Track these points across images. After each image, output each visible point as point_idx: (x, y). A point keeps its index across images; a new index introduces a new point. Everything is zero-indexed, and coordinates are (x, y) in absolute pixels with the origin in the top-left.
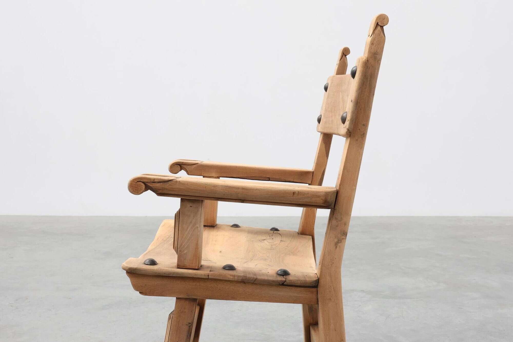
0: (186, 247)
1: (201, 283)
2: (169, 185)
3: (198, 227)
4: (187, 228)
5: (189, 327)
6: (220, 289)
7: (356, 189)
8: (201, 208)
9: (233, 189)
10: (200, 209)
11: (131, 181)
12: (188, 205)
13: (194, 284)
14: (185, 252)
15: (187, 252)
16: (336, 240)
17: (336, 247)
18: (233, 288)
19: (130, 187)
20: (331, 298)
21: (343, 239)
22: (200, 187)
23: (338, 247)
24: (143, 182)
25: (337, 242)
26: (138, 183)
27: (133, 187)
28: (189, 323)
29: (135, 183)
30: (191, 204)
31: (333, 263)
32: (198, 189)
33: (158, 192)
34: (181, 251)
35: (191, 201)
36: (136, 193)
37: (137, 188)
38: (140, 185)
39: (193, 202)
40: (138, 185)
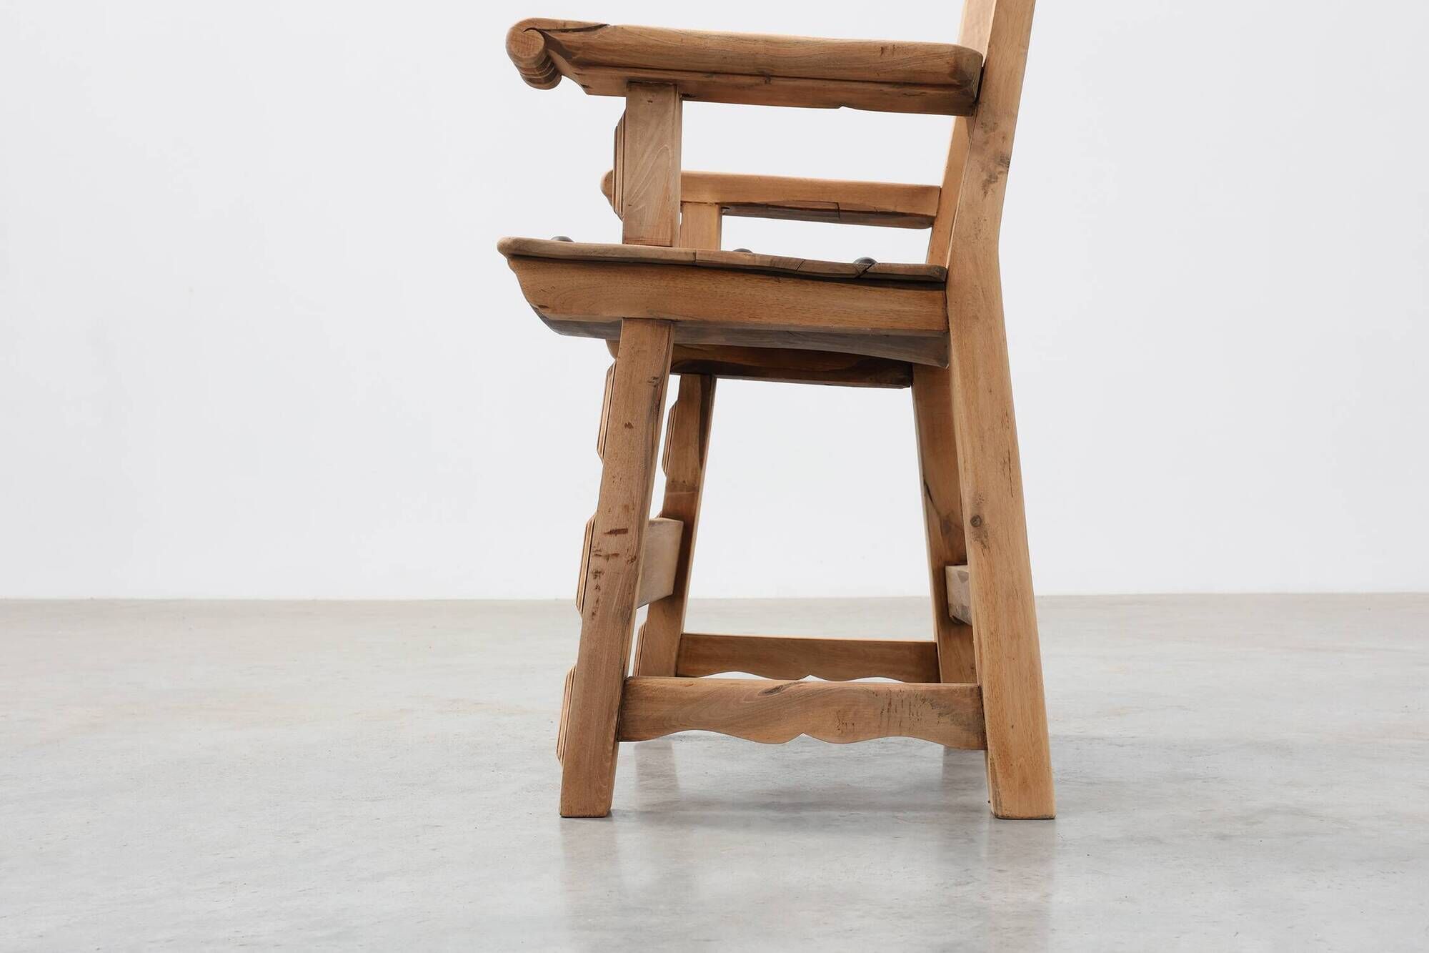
0: (641, 194)
1: (677, 282)
3: (668, 150)
4: (644, 153)
5: (655, 386)
6: (722, 296)
7: (1026, 54)
8: (673, 104)
9: (744, 42)
10: (672, 107)
11: (513, 28)
12: (644, 97)
13: (664, 283)
14: (641, 207)
15: (644, 208)
16: (985, 177)
17: (986, 193)
18: (752, 293)
19: (512, 43)
20: (979, 315)
21: (1001, 172)
22: (670, 41)
23: (990, 192)
24: (540, 31)
25: (986, 180)
26: (527, 32)
27: (517, 42)
28: (655, 378)
29: (521, 34)
30: (650, 97)
31: (980, 230)
32: (665, 45)
33: (575, 58)
34: (631, 206)
35: (651, 88)
36: (525, 55)
37: (528, 44)
38: (534, 37)
39: (654, 91)
40: (528, 37)
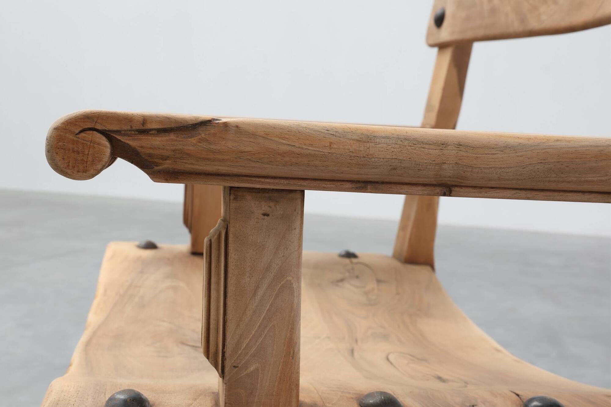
0: (253, 351)
2: (201, 140)
4: (257, 288)
9: (427, 146)
11: (56, 129)
12: (257, 208)
14: (252, 368)
15: (257, 370)
24: (103, 133)
26: (83, 134)
27: (65, 149)
29: (71, 137)
30: (265, 207)
33: (158, 168)
34: (237, 369)
35: (267, 195)
36: (78, 171)
37: (83, 153)
38: (92, 144)
39: (270, 199)
40: (83, 143)
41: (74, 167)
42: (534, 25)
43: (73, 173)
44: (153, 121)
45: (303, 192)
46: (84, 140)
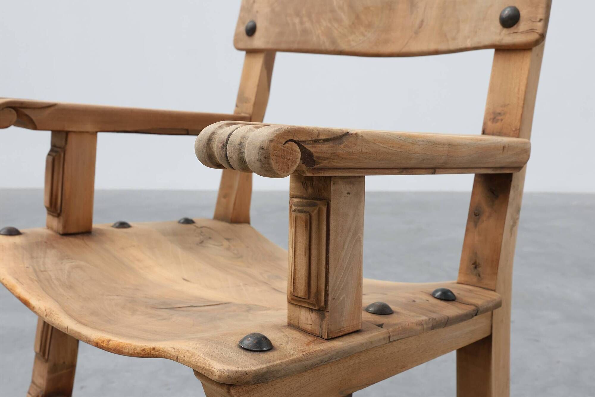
0: (342, 286)
11: (272, 141)
12: (344, 190)
14: (342, 298)
15: (344, 298)
16: (512, 223)
17: (511, 234)
21: (518, 219)
24: (297, 143)
26: (287, 145)
27: (277, 156)
29: (281, 147)
30: (348, 188)
33: (318, 166)
34: (335, 300)
35: (349, 180)
36: (284, 172)
37: (287, 158)
38: (292, 151)
39: (351, 183)
40: (287, 151)
41: (282, 169)
42: (344, 47)
43: (281, 173)
44: (322, 134)
45: (365, 176)
46: (287, 149)
